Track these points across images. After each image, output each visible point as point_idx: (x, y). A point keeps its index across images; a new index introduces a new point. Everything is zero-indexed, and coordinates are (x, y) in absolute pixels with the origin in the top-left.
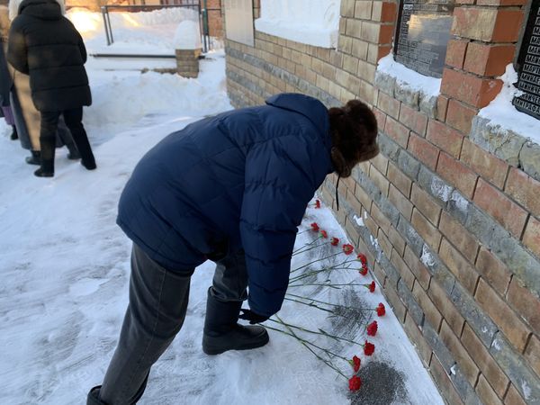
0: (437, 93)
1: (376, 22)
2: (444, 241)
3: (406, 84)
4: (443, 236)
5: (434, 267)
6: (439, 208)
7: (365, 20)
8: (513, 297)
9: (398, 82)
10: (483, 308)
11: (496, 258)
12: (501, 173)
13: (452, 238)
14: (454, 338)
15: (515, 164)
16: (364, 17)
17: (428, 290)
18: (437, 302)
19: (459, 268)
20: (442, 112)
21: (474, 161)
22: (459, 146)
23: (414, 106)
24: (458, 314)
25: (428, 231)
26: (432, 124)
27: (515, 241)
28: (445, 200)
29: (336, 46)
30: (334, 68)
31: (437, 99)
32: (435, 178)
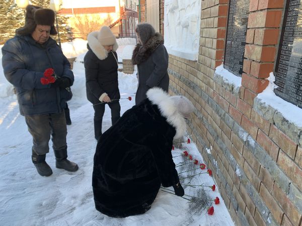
0: (240, 85)
1: (214, 49)
2: (245, 162)
3: (227, 80)
4: (245, 160)
5: (242, 176)
6: (243, 145)
7: (209, 48)
8: (275, 193)
9: (224, 79)
10: (263, 199)
11: (267, 172)
12: (267, 127)
13: (249, 161)
14: (251, 217)
15: (272, 123)
16: (209, 46)
17: (239, 190)
18: (243, 197)
19: (252, 177)
20: (242, 95)
21: (256, 120)
22: (250, 112)
23: (230, 91)
24: (252, 203)
25: (239, 157)
26: (238, 101)
27: (274, 162)
28: (245, 140)
29: (197, 60)
30: (197, 71)
31: (240, 88)
32: (241, 129)
